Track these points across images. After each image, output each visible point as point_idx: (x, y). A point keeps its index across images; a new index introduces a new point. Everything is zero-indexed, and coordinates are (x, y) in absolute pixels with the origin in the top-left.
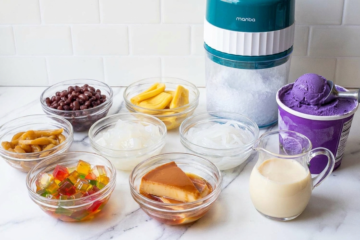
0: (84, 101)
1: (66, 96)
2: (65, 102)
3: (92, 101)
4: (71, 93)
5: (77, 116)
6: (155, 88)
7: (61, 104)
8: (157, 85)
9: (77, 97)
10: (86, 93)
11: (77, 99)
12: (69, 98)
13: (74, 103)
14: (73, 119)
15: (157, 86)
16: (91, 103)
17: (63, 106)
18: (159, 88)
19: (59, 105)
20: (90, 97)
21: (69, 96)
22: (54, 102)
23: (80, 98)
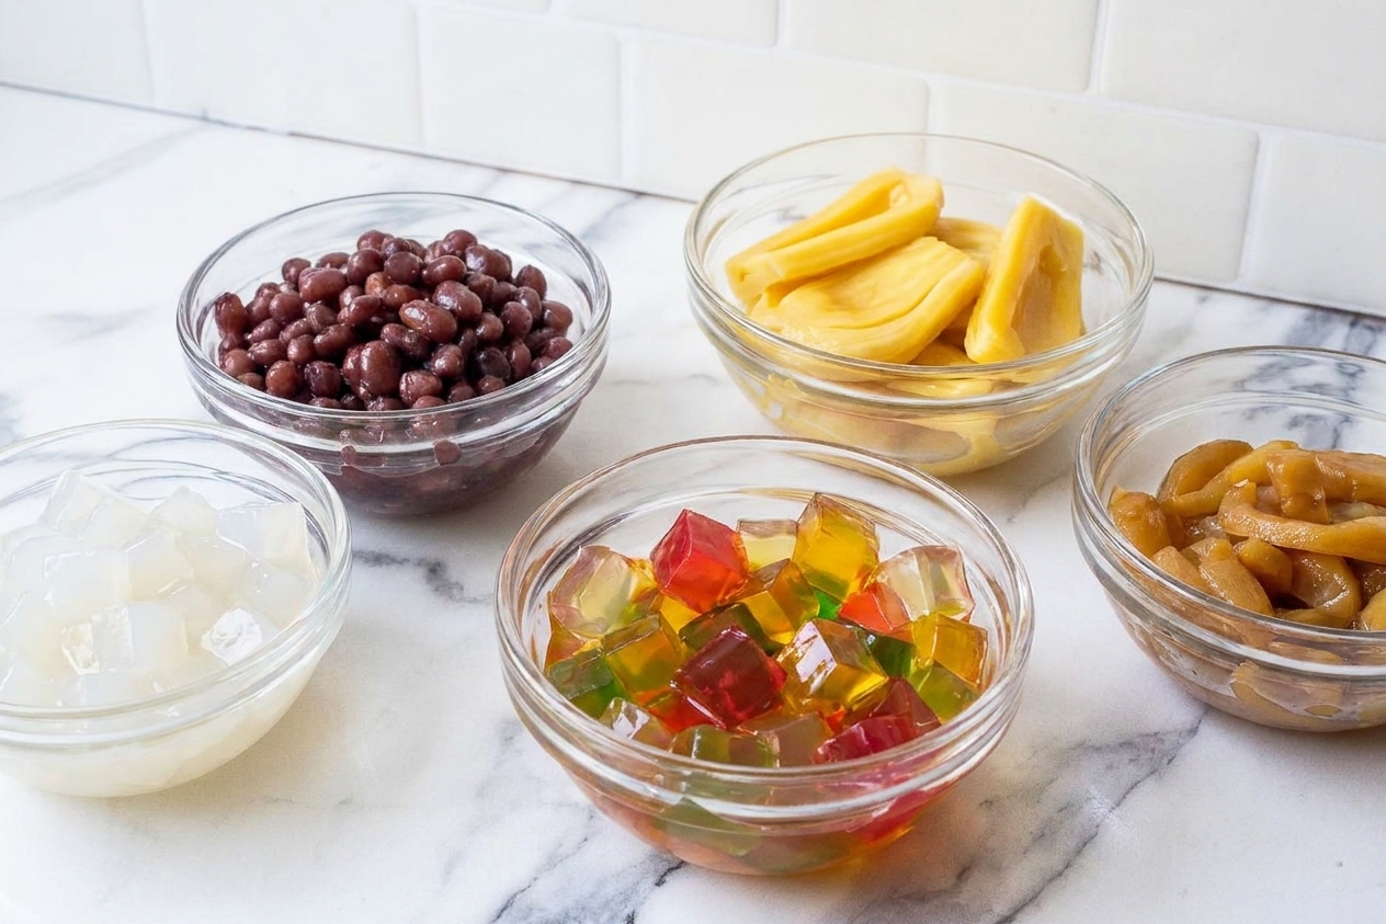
0: (431, 345)
1: (330, 299)
2: (319, 339)
3: (483, 343)
4: (359, 281)
5: (374, 441)
6: (878, 202)
7: (293, 351)
8: (893, 186)
9: (390, 312)
10: (448, 293)
11: (386, 330)
12: (344, 313)
13: (366, 353)
14: (349, 453)
15: (893, 195)
16: (469, 357)
17: (300, 365)
18: (904, 207)
19: (281, 354)
20: (467, 320)
21: (347, 298)
22: (260, 330)
23: (404, 325)
